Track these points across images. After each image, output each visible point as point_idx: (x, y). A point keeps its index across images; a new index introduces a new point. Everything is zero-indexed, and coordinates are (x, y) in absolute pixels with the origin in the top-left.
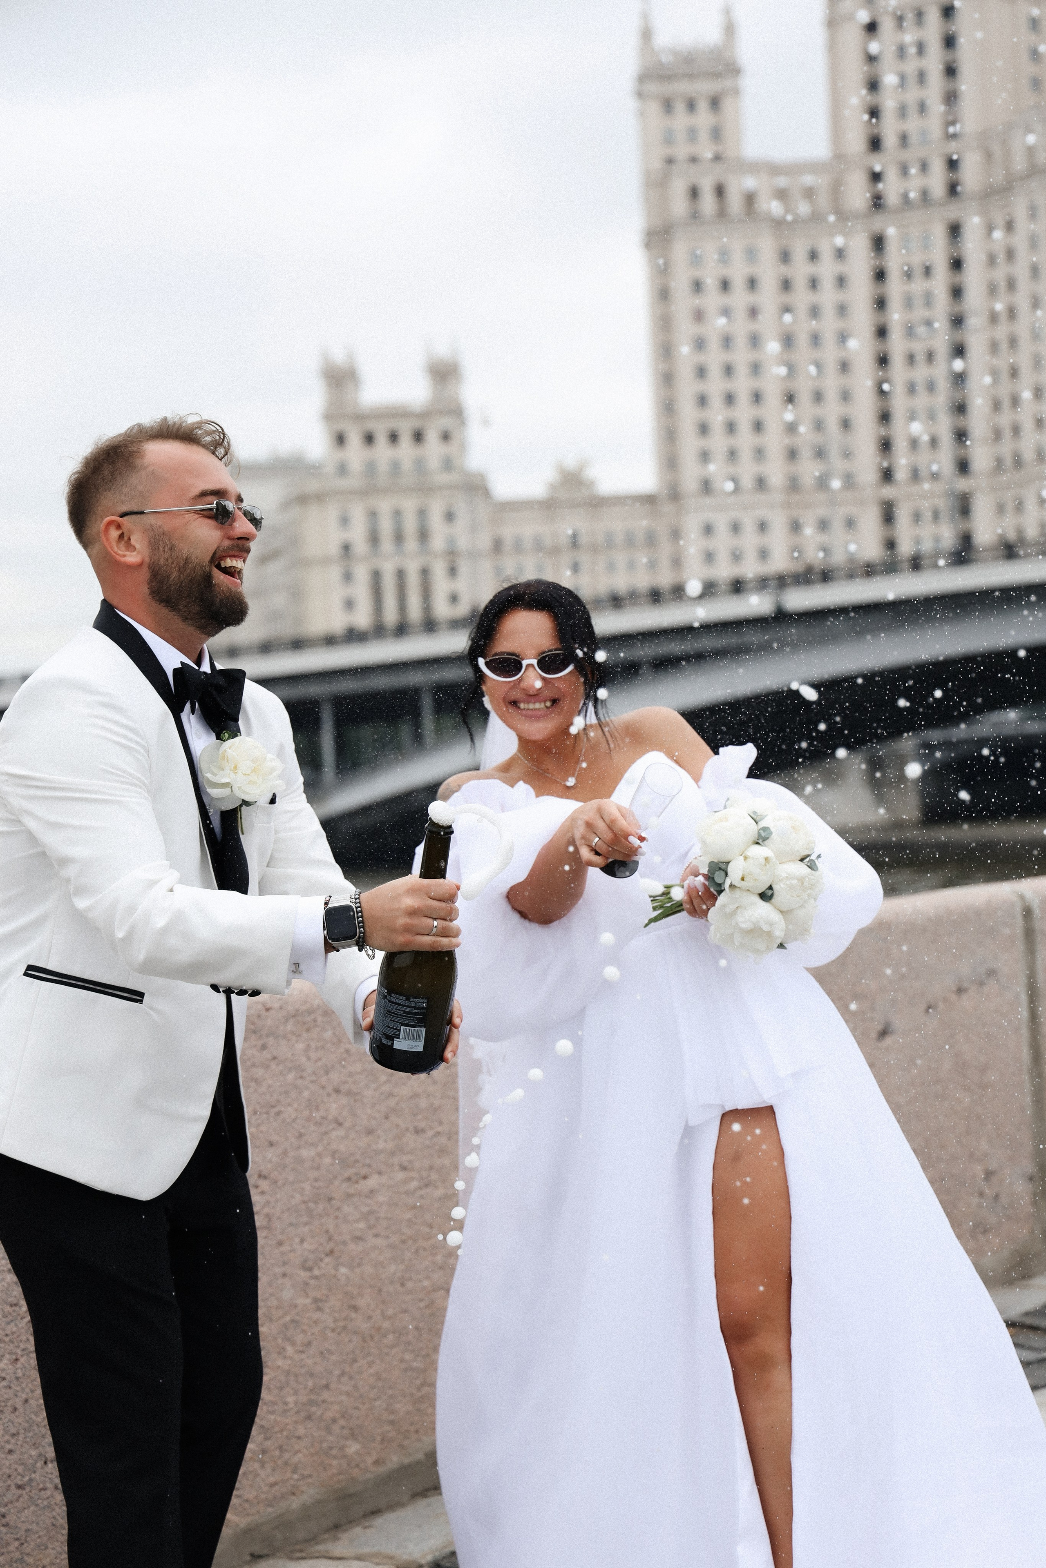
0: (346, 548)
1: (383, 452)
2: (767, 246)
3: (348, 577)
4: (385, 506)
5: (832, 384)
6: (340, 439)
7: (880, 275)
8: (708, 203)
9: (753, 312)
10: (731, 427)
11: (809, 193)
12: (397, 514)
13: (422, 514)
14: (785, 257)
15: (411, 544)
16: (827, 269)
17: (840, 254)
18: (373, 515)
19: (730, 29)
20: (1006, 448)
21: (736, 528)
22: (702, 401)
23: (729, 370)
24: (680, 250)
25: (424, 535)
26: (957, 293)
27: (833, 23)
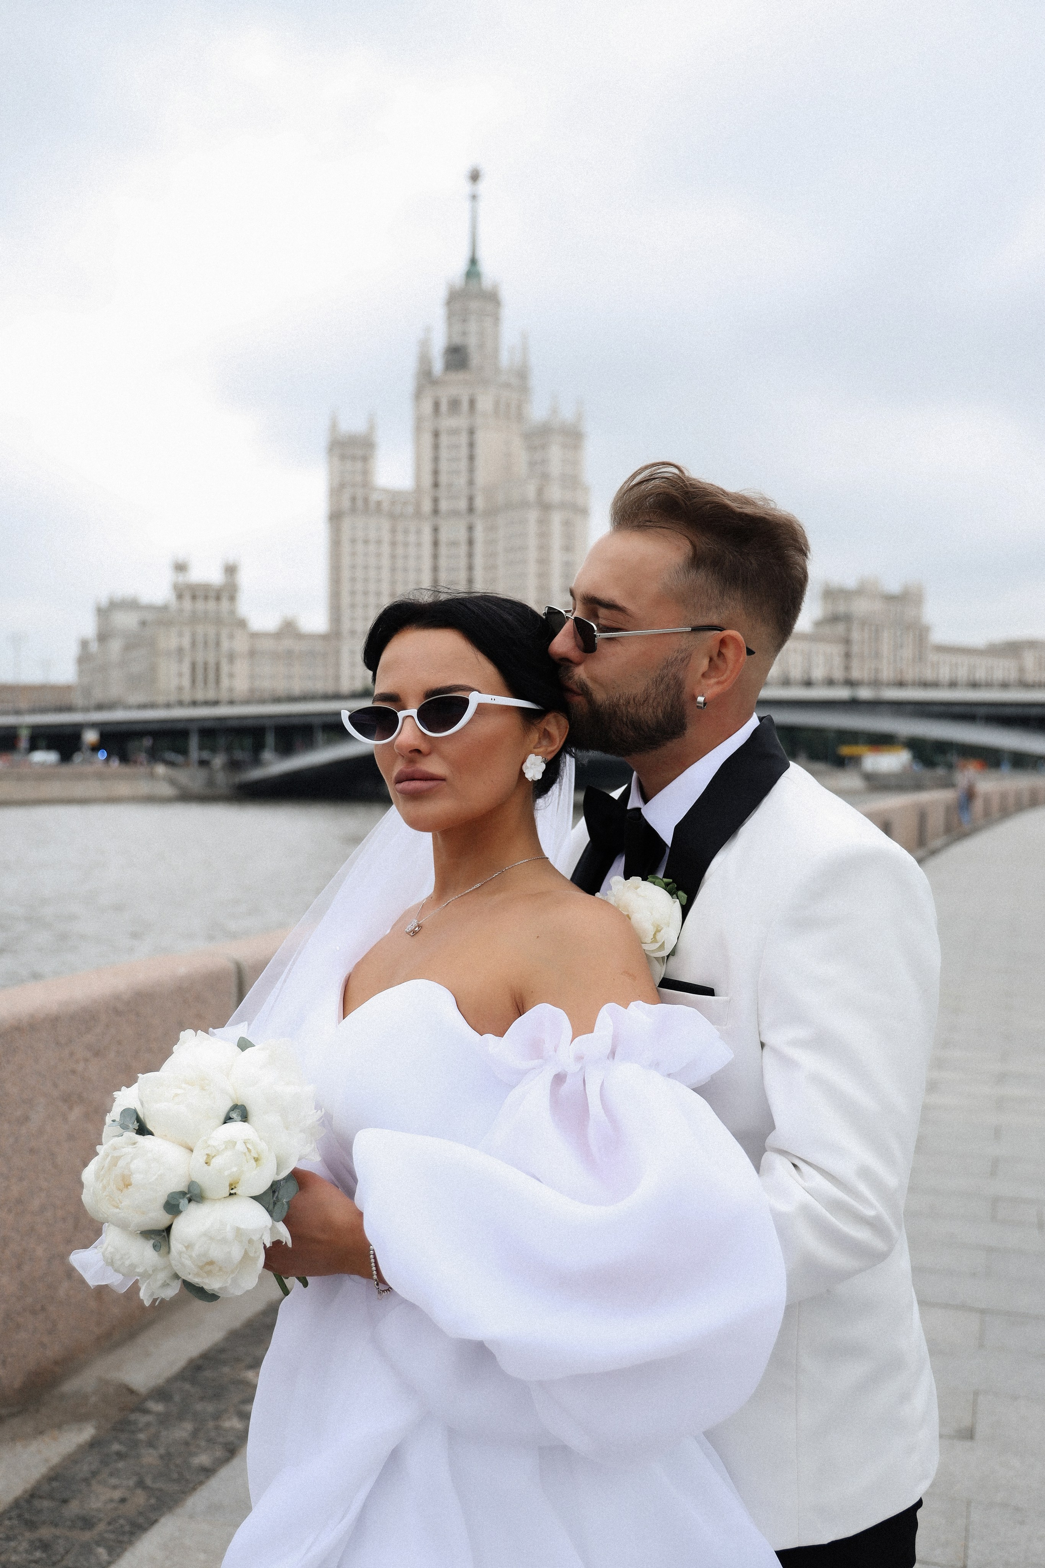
0: (181, 648)
1: (200, 605)
2: (386, 525)
3: (180, 663)
4: (200, 629)
6: (180, 597)
7: (436, 544)
8: (360, 503)
9: (378, 555)
12: (206, 634)
13: (218, 635)
15: (212, 649)
16: (412, 538)
17: (419, 532)
18: (194, 634)
23: (366, 580)
24: (346, 524)
25: (218, 644)
26: (470, 555)
27: (418, 429)
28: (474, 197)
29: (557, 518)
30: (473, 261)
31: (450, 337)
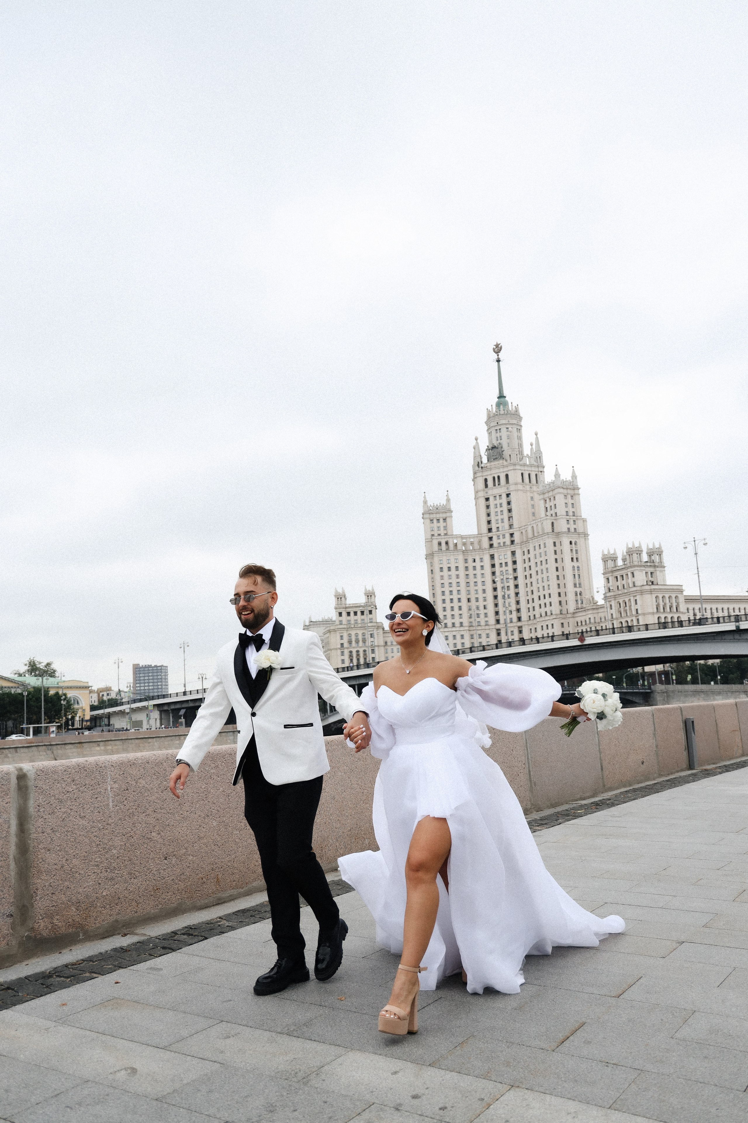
0: (342, 644)
1: (352, 617)
2: (461, 558)
3: (342, 654)
4: (353, 633)
5: (481, 596)
6: (340, 614)
7: (493, 566)
8: (444, 546)
9: (458, 576)
10: (452, 608)
11: (472, 543)
12: (357, 635)
13: (364, 634)
14: (466, 561)
15: (361, 643)
16: (478, 564)
17: (481, 560)
18: (350, 635)
19: (448, 500)
20: (531, 614)
21: (454, 637)
22: (444, 601)
24: (436, 559)
25: (364, 641)
26: (515, 570)
27: (476, 498)
28: (498, 361)
29: (566, 541)
30: (501, 396)
31: (490, 441)
